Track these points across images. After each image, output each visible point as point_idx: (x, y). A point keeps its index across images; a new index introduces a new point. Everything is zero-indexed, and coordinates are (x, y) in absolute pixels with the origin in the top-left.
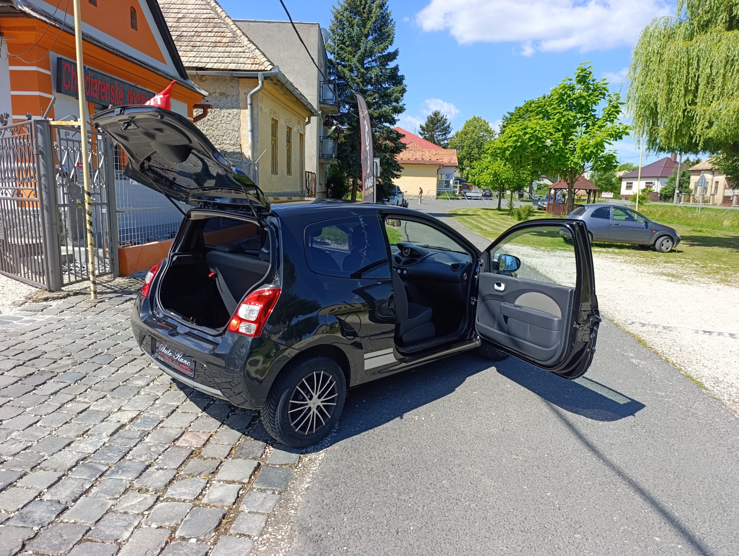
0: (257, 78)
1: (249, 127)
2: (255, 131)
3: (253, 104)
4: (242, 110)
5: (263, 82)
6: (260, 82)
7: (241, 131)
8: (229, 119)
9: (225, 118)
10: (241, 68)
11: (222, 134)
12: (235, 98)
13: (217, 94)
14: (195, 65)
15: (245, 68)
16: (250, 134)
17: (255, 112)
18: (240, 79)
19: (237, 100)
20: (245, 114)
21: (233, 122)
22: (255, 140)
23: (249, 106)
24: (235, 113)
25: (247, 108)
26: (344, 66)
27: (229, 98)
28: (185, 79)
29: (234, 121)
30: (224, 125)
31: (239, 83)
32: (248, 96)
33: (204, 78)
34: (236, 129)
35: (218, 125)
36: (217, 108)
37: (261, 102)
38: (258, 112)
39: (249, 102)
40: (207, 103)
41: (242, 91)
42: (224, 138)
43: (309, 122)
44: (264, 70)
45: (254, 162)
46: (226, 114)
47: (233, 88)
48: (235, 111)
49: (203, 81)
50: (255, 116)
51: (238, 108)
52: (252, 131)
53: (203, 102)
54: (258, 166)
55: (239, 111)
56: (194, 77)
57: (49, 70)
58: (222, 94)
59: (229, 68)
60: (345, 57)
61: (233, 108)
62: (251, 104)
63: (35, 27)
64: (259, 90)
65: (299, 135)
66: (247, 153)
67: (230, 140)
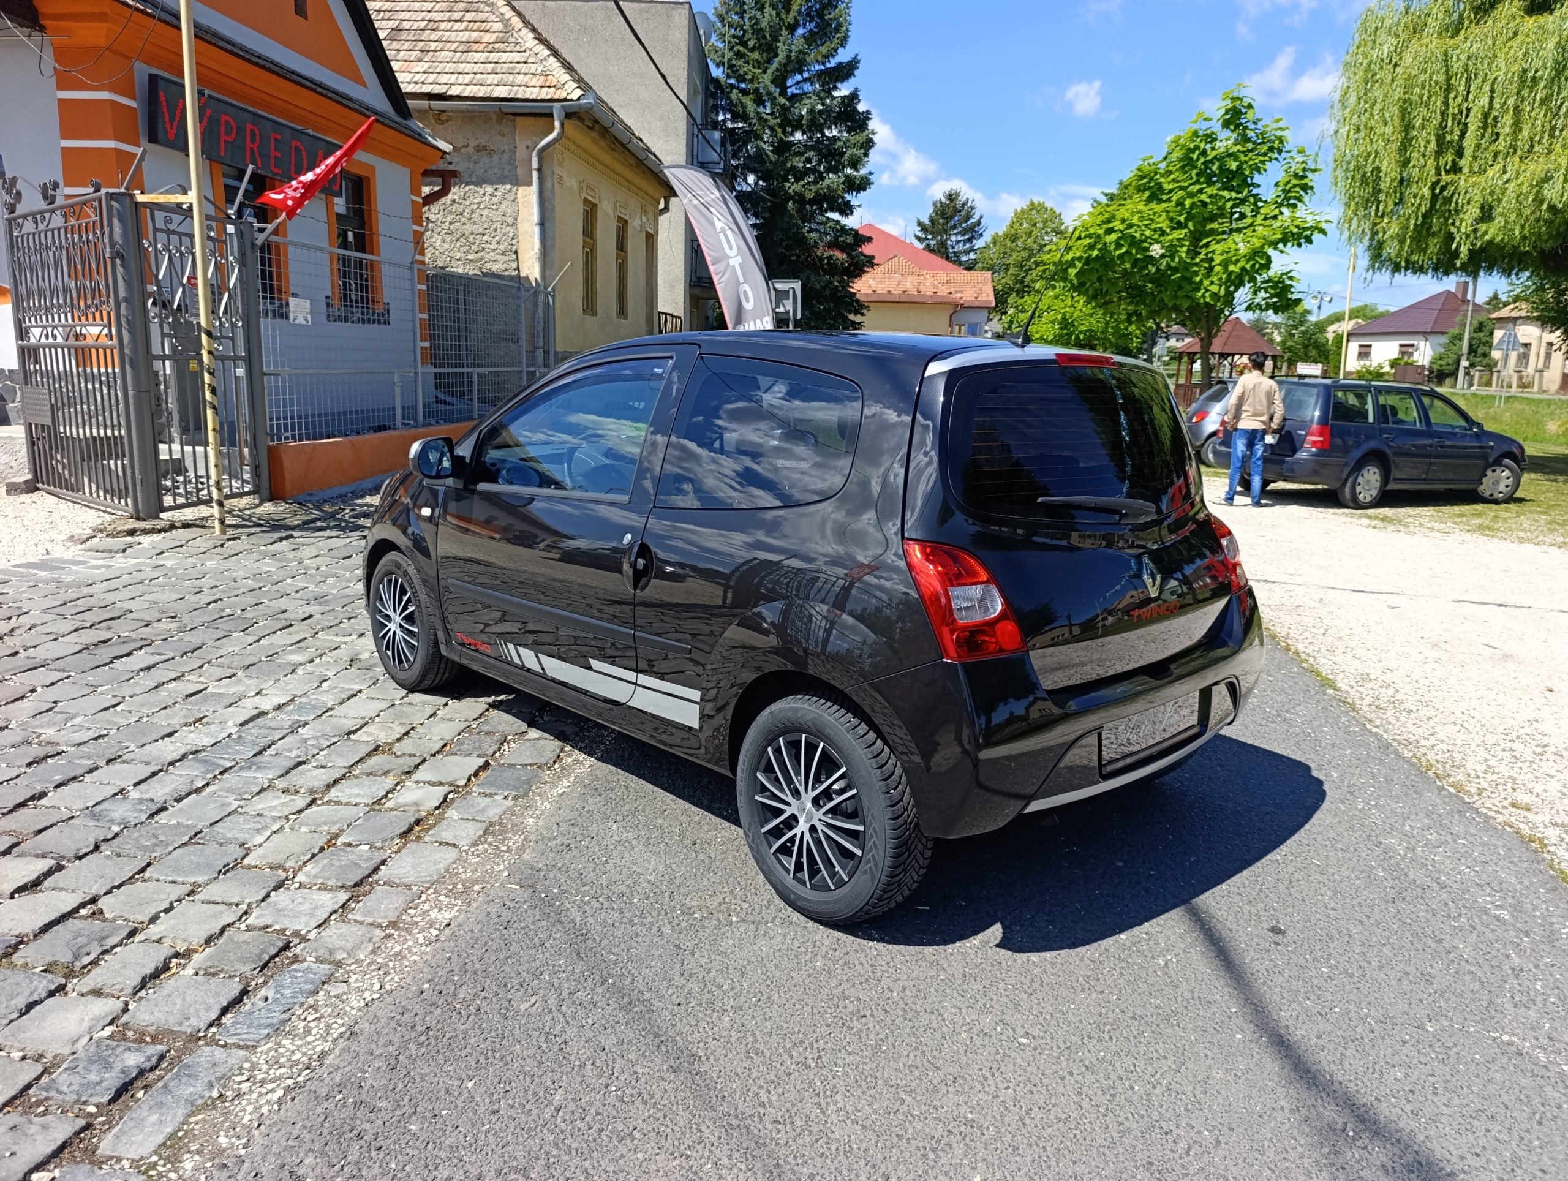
0: (551, 115)
1: (536, 218)
2: (547, 225)
3: (544, 169)
5: (562, 125)
6: (557, 124)
7: (519, 226)
8: (495, 200)
9: (487, 198)
10: (519, 96)
11: (481, 230)
12: (506, 156)
13: (471, 149)
14: (426, 89)
15: (528, 96)
16: (537, 229)
17: (548, 185)
18: (518, 119)
19: (511, 162)
20: (530, 194)
21: (502, 207)
22: (549, 242)
23: (535, 174)
24: (507, 191)
25: (531, 183)
26: (744, 92)
27: (496, 158)
28: (405, 118)
29: (505, 203)
30: (485, 212)
31: (515, 127)
32: (534, 154)
33: (444, 117)
34: (510, 220)
35: (472, 212)
37: (561, 165)
38: (553, 185)
39: (535, 164)
40: (451, 167)
41: (521, 143)
42: (485, 238)
43: (666, 209)
44: (565, 100)
45: (546, 288)
46: (490, 190)
47: (503, 136)
49: (443, 122)
50: (548, 194)
51: (514, 181)
52: (542, 224)
53: (441, 165)
54: (553, 297)
56: (423, 114)
57: (134, 98)
58: (480, 149)
59: (495, 95)
60: (746, 73)
62: (539, 170)
63: (106, 14)
64: (555, 141)
65: (643, 235)
66: (531, 269)
67: (498, 243)
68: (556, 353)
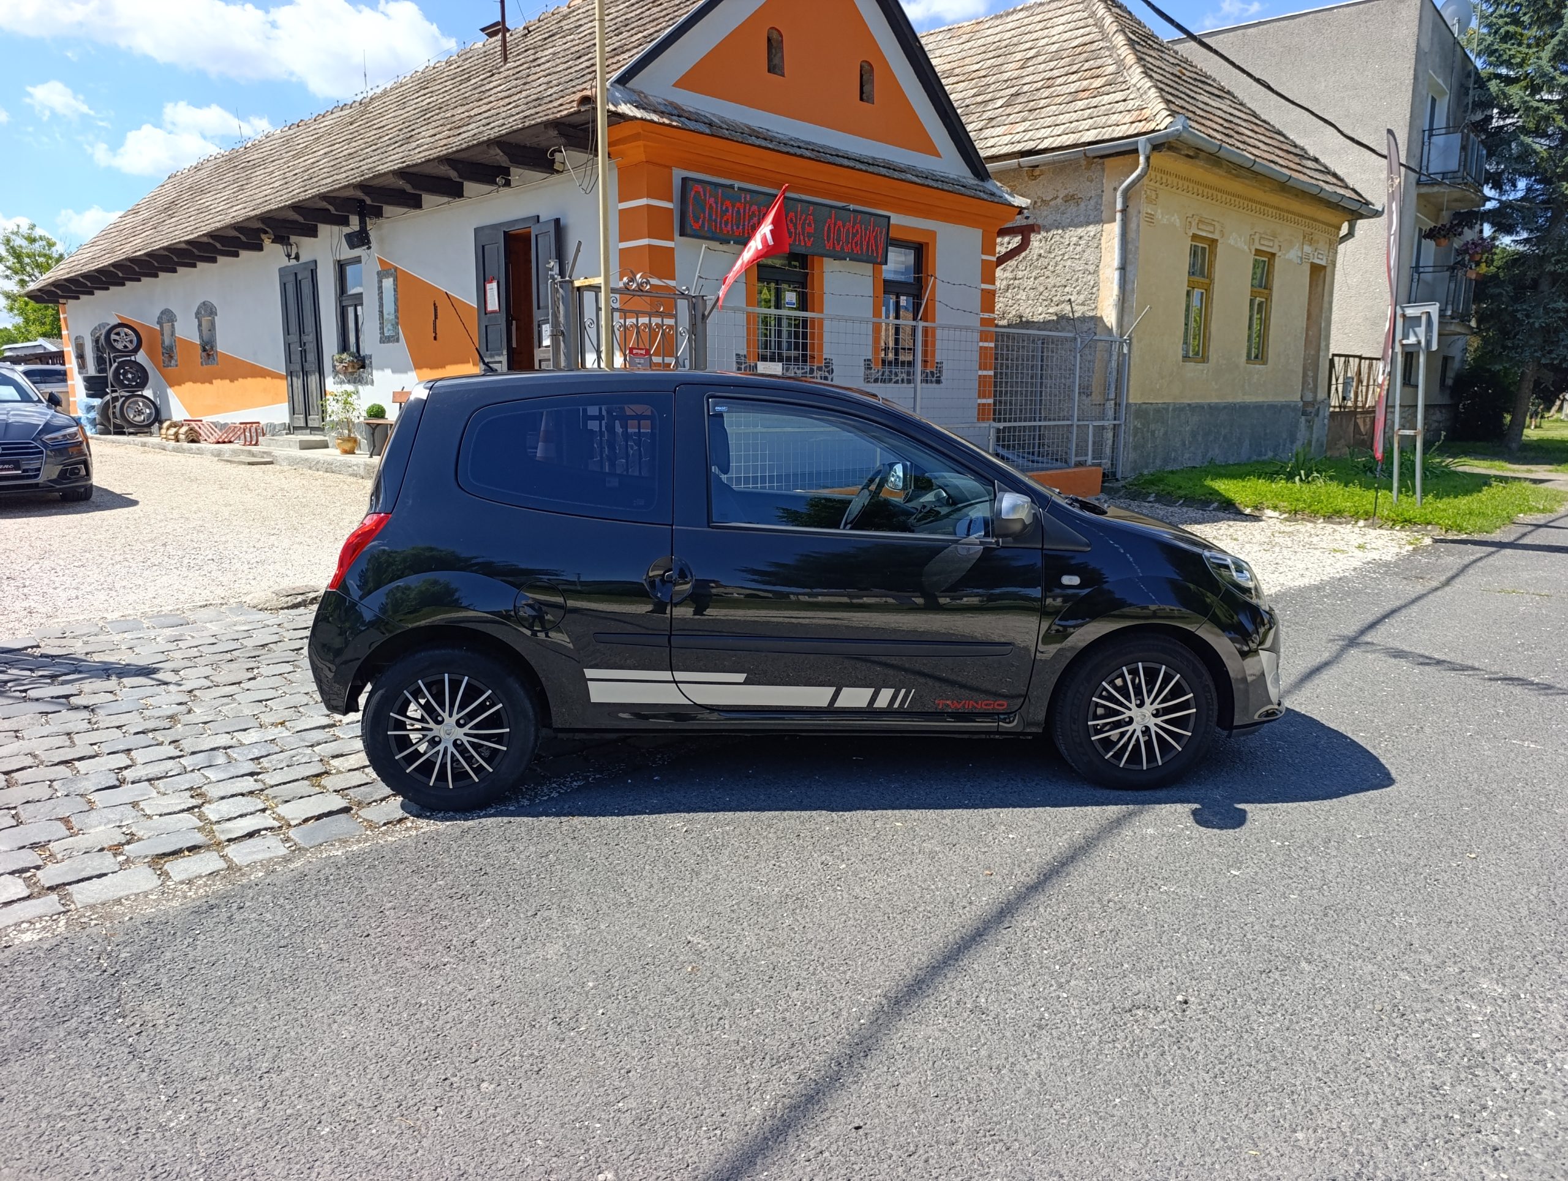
0: (1136, 151)
1: (1116, 263)
2: (1129, 268)
3: (1130, 210)
4: (1106, 226)
5: (1148, 159)
6: (1142, 159)
7: (1101, 272)
8: (1079, 249)
9: (1071, 248)
10: (1106, 137)
11: (1063, 282)
12: (1092, 202)
13: (1059, 201)
14: (1018, 147)
15: (1116, 135)
16: (1116, 275)
17: (1133, 226)
18: (1106, 160)
19: (1097, 208)
20: (1112, 231)
21: (1086, 255)
22: (1129, 287)
23: (1118, 216)
24: (1092, 234)
25: (1114, 220)
26: (1509, 81)
27: (1082, 205)
28: (983, 180)
29: (1088, 251)
30: (1069, 263)
31: (1103, 170)
32: (1119, 193)
33: (1037, 172)
34: (1091, 268)
35: (1056, 264)
36: (1057, 228)
37: (1150, 201)
38: (1138, 226)
39: (1119, 206)
40: (1030, 222)
41: (1108, 186)
42: (1067, 290)
43: (1351, 234)
44: (1153, 131)
45: (1121, 336)
46: (1074, 239)
47: (1091, 181)
48: (1092, 229)
49: (1035, 178)
50: (1132, 235)
51: (1099, 221)
52: (1123, 268)
53: (1019, 221)
54: (1130, 345)
55: (1099, 227)
56: (1002, 175)
57: (670, 200)
58: (1068, 199)
59: (1083, 140)
60: (1513, 56)
61: (1088, 224)
62: (1124, 211)
64: (1140, 178)
65: (1307, 268)
66: (1110, 318)
67: (1079, 293)
68: (1128, 405)
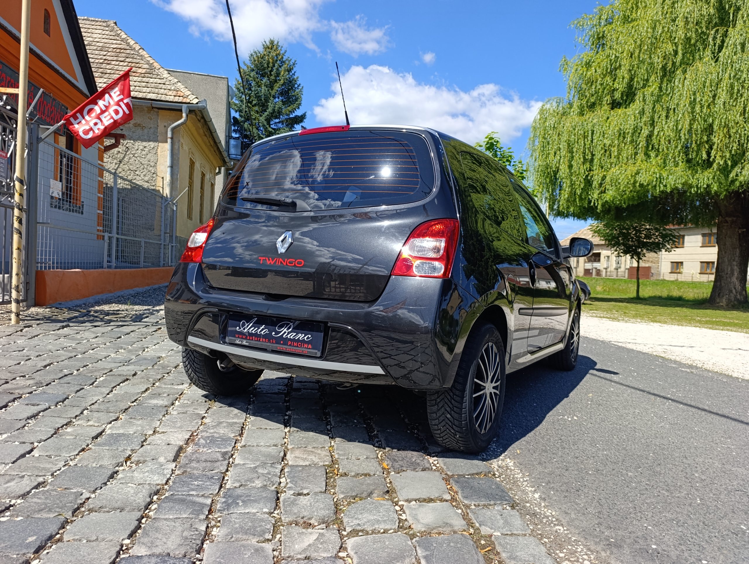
0: (181, 110)
1: (168, 162)
2: (174, 167)
3: (174, 139)
4: (160, 144)
5: (187, 116)
6: (184, 115)
7: (158, 167)
8: (144, 153)
9: (139, 151)
10: (163, 99)
11: (135, 168)
12: (152, 130)
13: (131, 125)
15: (166, 99)
16: (169, 170)
17: (176, 147)
18: (162, 111)
19: (155, 133)
20: (164, 148)
21: (148, 157)
22: (175, 177)
23: (169, 140)
24: (152, 146)
25: (167, 142)
27: (146, 131)
29: (150, 155)
30: (138, 159)
31: (158, 115)
32: (169, 129)
34: (152, 164)
36: (130, 139)
37: (183, 138)
38: (179, 147)
39: (169, 135)
40: (122, 132)
41: (161, 125)
42: (137, 173)
44: (189, 103)
45: (172, 201)
46: (141, 147)
47: (151, 119)
48: (152, 144)
50: (176, 151)
51: (156, 140)
52: (172, 167)
54: (176, 206)
55: (156, 144)
58: (137, 125)
59: (148, 97)
61: (149, 141)
62: (172, 138)
64: (182, 124)
65: (210, 183)
66: (165, 191)
67: (144, 176)
68: (176, 237)
